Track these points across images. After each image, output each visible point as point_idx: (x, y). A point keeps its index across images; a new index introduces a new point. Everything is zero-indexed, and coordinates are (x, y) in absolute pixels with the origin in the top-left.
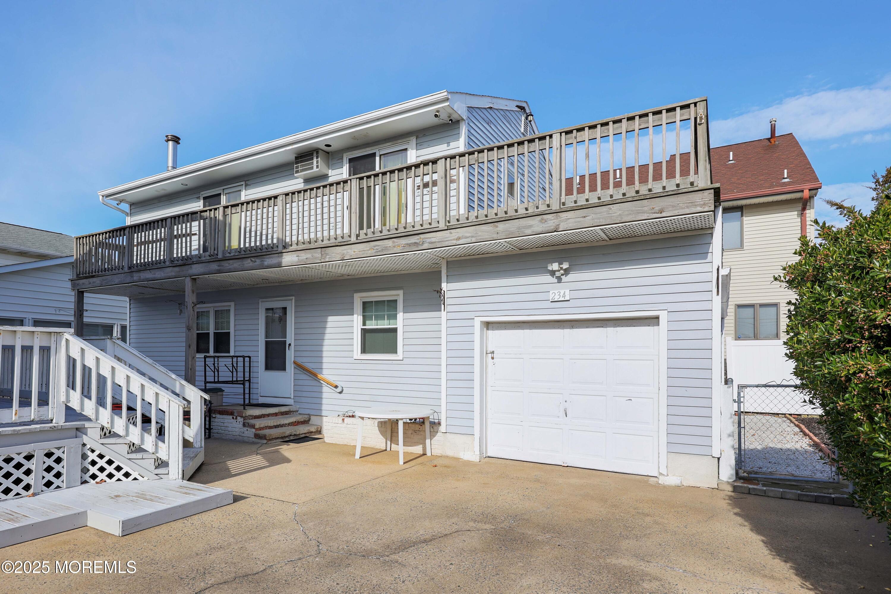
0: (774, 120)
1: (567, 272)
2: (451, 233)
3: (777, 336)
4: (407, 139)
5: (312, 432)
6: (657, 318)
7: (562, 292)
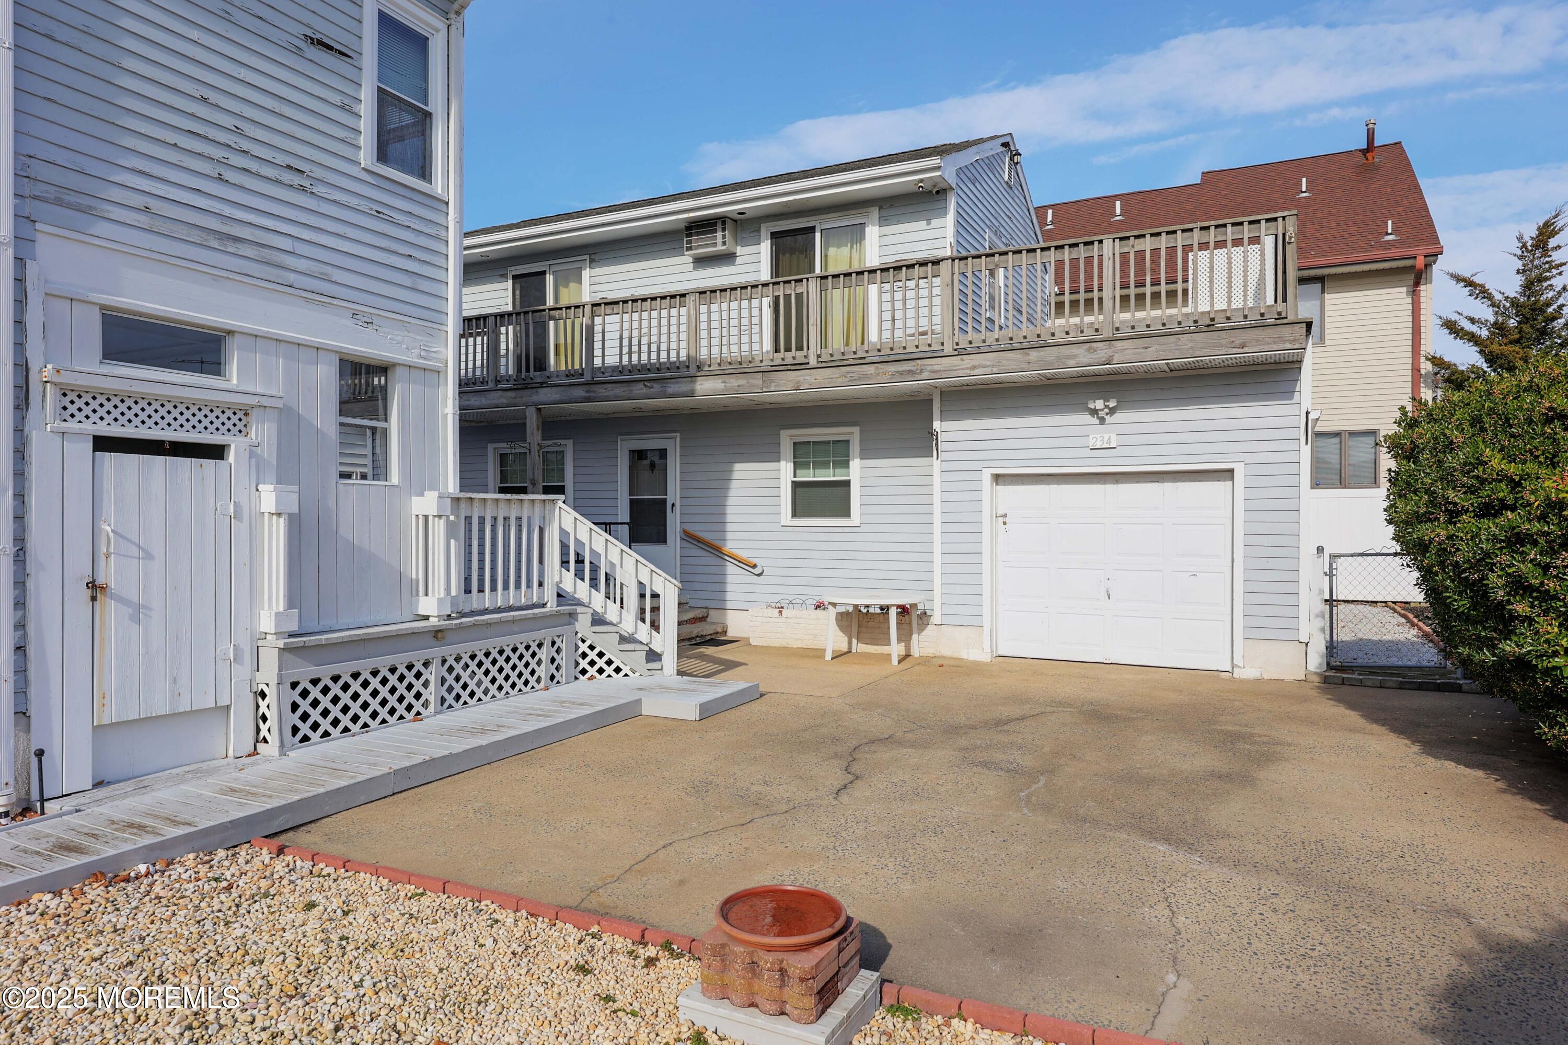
0: (1372, 121)
1: (1112, 411)
2: (962, 360)
3: (1375, 483)
4: (865, 210)
5: (718, 633)
6: (1231, 471)
7: (1106, 436)
